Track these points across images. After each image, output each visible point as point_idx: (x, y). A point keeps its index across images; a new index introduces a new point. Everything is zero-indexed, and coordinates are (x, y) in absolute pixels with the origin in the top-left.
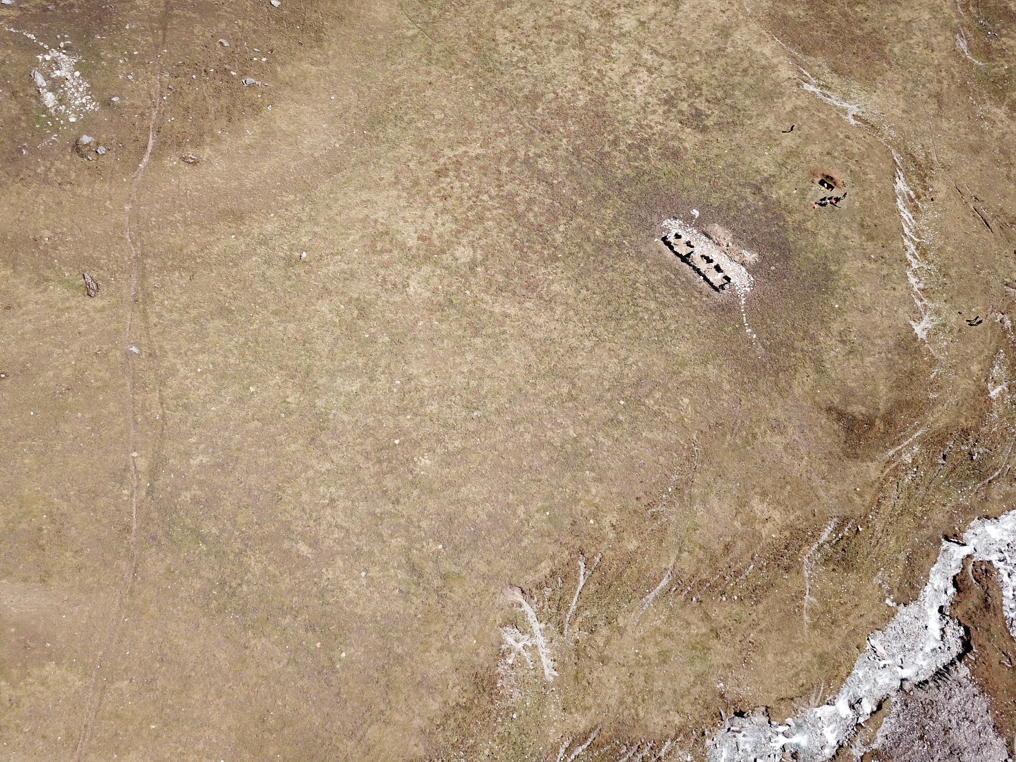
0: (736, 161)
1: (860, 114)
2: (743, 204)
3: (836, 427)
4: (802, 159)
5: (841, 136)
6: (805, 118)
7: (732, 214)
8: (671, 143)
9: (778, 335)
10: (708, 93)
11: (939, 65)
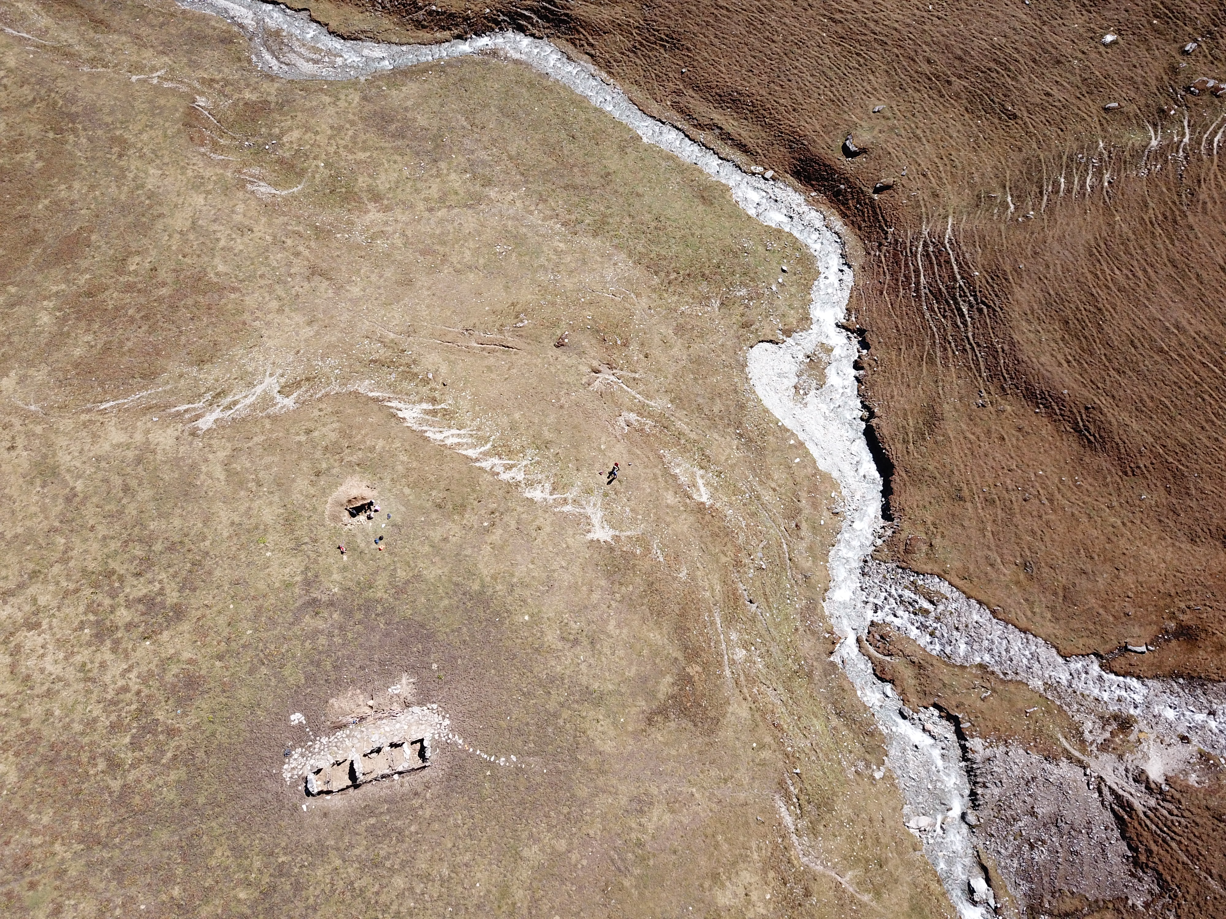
0: (255, 603)
1: (282, 380)
2: (322, 640)
3: (673, 725)
4: (305, 513)
5: (303, 438)
6: (248, 465)
7: (329, 667)
8: (169, 678)
9: (527, 724)
10: (125, 566)
11: (275, 237)
